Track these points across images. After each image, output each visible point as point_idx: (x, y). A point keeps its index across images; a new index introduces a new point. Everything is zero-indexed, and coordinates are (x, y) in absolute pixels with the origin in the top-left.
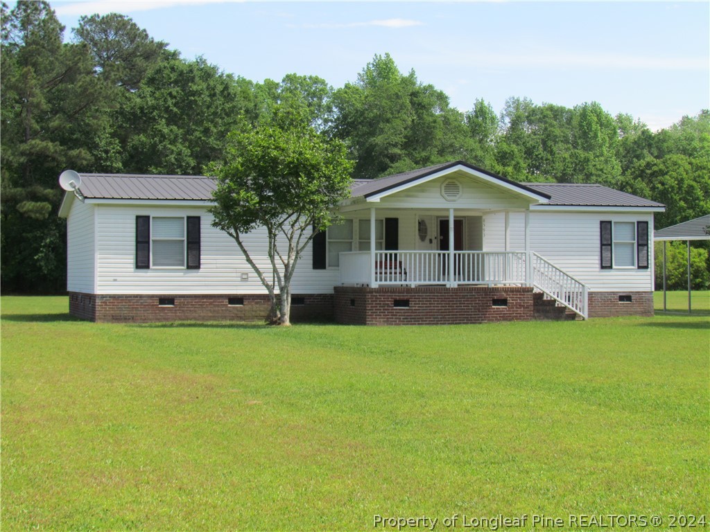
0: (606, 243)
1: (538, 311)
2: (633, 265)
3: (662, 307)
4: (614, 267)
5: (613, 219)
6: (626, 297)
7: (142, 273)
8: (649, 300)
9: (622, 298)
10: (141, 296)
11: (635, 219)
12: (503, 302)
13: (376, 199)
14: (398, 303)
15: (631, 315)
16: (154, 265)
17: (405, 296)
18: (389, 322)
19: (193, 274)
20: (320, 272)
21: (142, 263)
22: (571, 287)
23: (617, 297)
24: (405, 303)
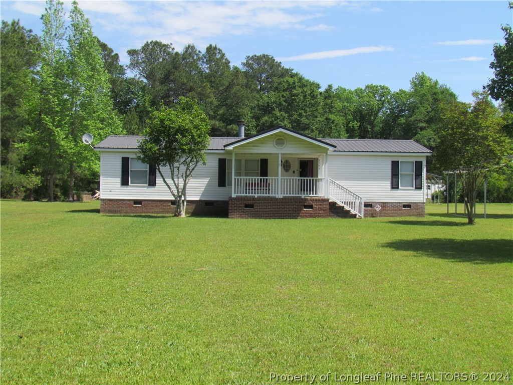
0: (395, 174)
1: (333, 212)
2: (413, 187)
3: (454, 212)
4: (400, 187)
5: (400, 160)
6: (408, 206)
7: (125, 188)
8: (422, 207)
9: (405, 206)
10: (124, 200)
11: (414, 160)
12: (311, 207)
13: (230, 148)
14: (247, 206)
15: (410, 216)
16: (131, 183)
17: (251, 202)
18: (241, 217)
19: (152, 189)
20: (222, 189)
21: (125, 183)
22: (350, 199)
23: (401, 205)
24: (252, 206)
